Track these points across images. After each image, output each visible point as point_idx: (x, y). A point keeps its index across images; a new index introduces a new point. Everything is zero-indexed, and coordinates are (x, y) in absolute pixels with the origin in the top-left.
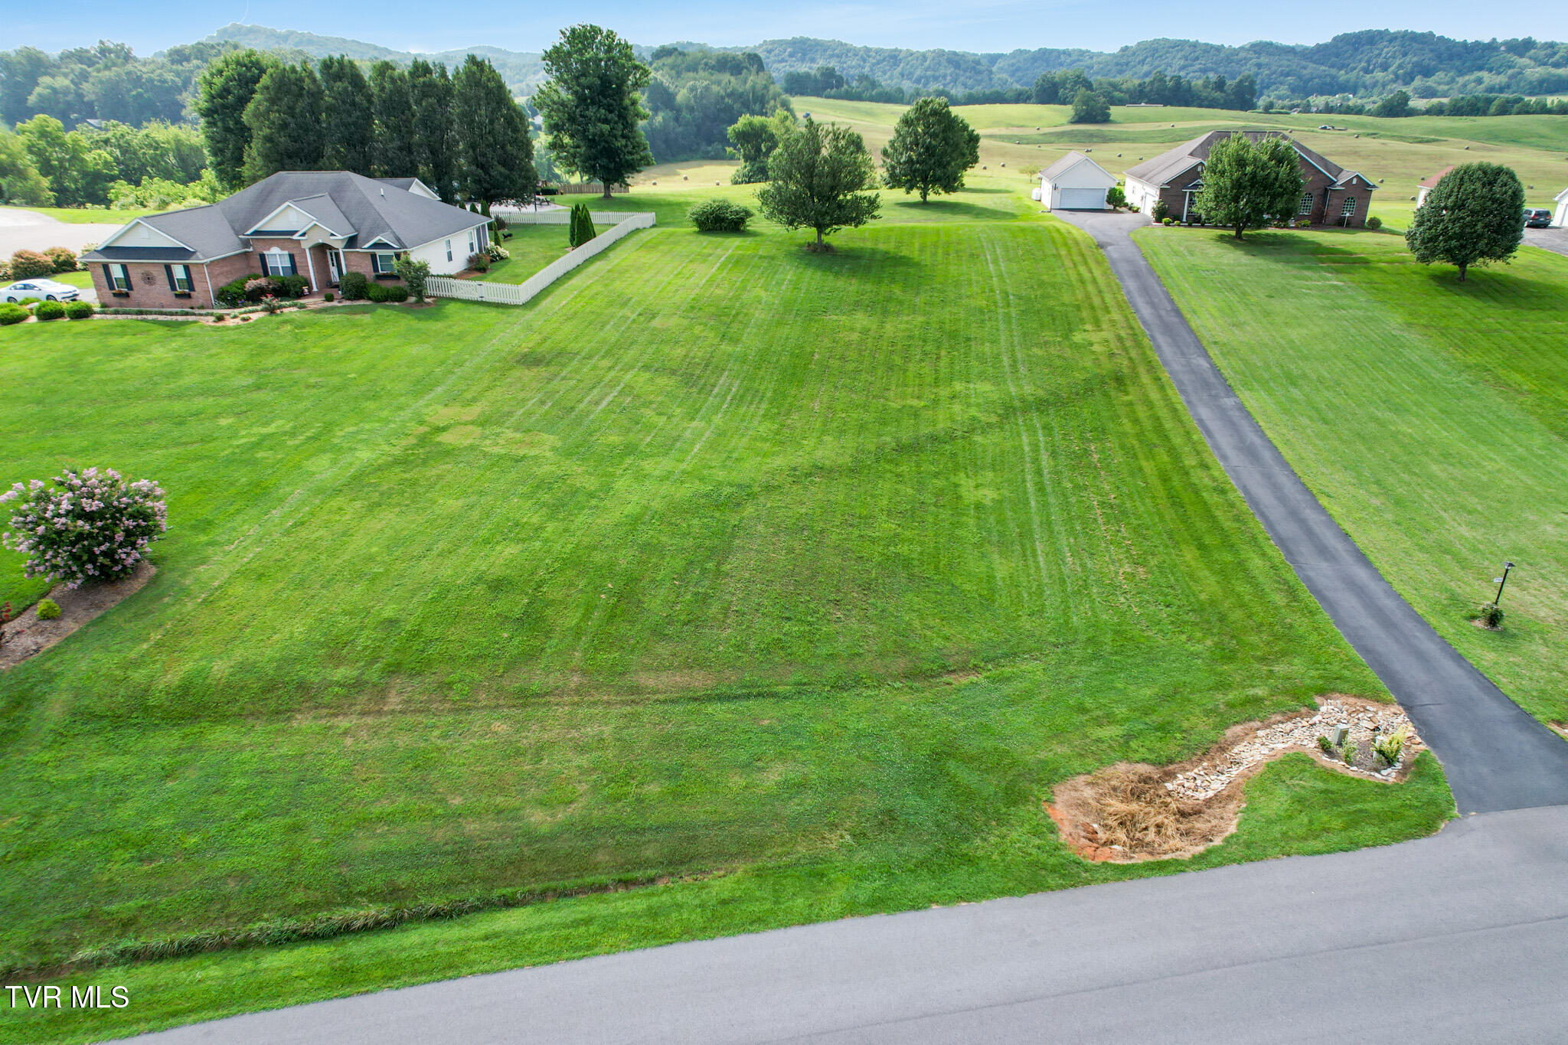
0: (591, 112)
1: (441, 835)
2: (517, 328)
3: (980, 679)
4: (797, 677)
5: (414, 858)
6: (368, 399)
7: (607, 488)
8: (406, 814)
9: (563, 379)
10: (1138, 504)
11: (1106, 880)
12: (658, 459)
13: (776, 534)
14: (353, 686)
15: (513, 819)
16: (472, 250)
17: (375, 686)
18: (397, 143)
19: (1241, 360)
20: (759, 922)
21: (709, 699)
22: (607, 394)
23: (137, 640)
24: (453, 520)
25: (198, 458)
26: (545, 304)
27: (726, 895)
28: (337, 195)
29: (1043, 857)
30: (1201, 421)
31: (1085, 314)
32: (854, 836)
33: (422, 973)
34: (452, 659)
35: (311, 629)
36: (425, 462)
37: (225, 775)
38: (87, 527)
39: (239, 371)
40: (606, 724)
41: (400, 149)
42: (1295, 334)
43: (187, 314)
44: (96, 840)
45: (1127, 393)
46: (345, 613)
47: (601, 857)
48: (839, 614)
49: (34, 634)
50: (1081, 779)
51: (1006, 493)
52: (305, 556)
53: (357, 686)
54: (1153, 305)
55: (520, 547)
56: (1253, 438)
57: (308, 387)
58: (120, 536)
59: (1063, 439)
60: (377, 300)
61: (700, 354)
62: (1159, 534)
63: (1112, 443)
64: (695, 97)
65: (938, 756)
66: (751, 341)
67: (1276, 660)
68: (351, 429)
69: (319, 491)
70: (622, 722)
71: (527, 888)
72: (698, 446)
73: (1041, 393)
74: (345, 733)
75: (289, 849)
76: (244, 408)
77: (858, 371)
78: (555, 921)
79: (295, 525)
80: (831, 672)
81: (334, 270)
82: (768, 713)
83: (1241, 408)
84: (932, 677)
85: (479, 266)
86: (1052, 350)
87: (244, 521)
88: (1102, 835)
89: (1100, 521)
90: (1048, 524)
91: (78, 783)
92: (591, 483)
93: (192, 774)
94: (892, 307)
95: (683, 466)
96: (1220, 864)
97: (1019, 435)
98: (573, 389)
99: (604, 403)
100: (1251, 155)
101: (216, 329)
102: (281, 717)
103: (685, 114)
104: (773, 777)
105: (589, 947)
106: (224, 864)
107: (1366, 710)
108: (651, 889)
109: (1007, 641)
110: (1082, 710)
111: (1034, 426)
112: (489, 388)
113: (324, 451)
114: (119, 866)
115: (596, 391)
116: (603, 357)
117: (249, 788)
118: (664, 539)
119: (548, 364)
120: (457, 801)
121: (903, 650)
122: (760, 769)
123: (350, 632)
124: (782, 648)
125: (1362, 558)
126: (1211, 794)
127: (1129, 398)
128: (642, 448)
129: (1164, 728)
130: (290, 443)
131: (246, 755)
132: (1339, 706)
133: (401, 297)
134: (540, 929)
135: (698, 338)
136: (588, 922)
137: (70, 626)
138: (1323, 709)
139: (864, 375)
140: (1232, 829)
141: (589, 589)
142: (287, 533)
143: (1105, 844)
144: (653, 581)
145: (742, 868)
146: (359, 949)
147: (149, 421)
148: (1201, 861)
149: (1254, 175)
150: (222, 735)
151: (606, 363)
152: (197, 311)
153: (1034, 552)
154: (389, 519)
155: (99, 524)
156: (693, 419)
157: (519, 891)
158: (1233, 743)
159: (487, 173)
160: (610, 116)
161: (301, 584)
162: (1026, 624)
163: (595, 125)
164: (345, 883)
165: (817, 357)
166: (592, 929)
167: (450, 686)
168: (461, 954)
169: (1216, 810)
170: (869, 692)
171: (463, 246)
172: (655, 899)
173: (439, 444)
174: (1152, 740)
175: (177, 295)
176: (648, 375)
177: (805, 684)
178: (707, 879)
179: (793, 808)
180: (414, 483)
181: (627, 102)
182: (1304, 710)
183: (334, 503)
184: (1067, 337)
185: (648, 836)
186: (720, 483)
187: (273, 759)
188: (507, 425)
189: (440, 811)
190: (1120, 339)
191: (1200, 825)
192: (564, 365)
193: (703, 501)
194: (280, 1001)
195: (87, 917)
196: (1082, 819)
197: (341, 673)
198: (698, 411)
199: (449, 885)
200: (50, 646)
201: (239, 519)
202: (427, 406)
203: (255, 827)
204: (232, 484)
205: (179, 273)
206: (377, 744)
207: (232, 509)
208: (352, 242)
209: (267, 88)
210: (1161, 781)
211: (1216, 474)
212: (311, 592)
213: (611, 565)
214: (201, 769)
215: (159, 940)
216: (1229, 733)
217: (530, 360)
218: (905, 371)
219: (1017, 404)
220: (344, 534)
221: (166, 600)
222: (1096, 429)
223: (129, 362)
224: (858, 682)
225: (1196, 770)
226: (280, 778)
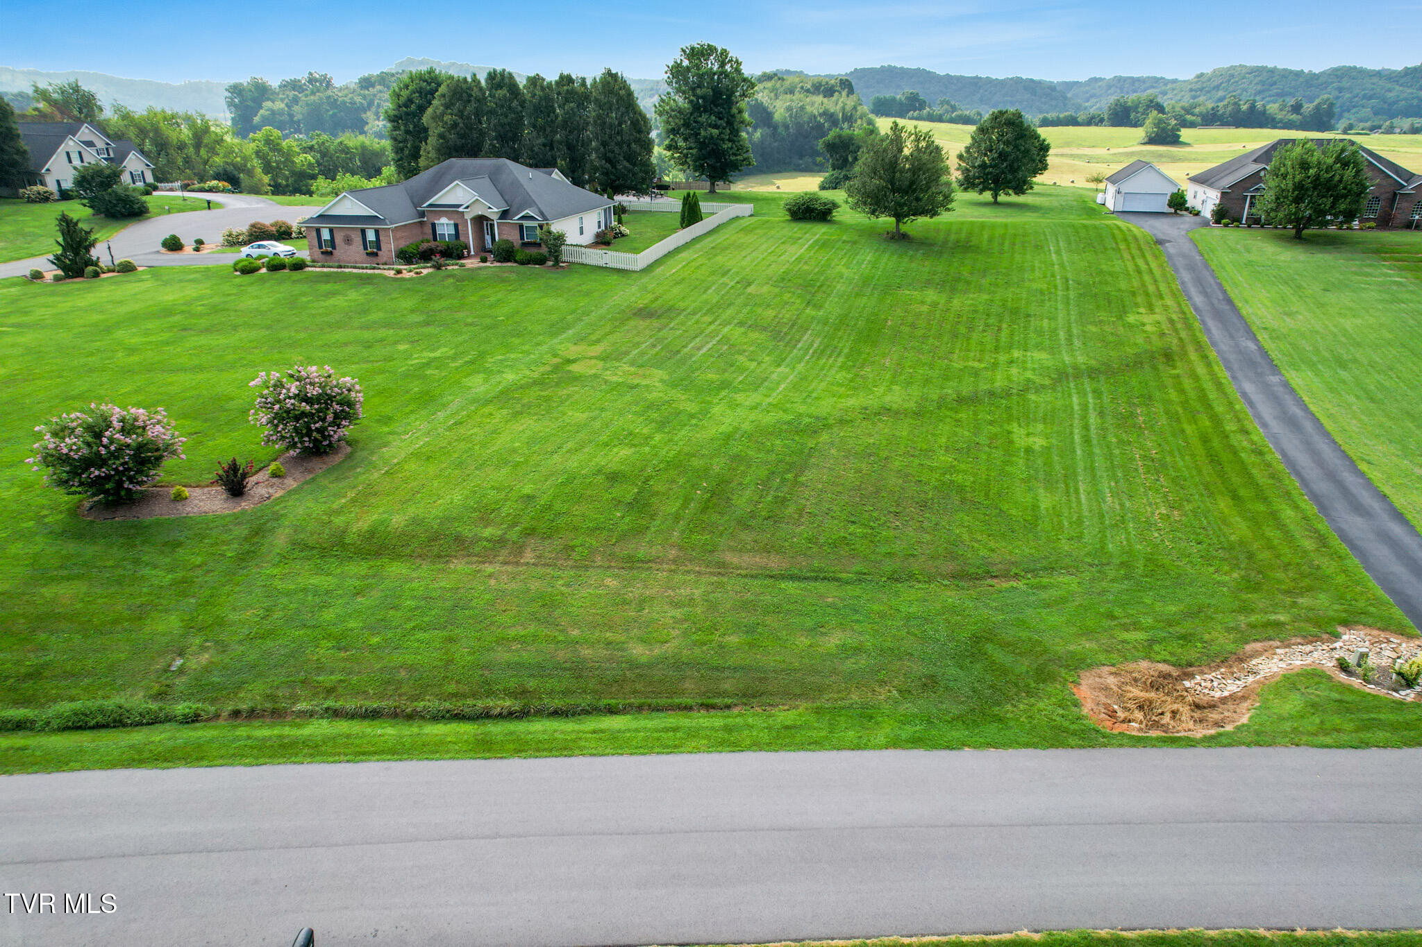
0: (703, 118)
1: (562, 655)
2: (634, 289)
3: (1021, 585)
4: (858, 568)
5: (539, 670)
6: (513, 336)
7: (705, 412)
8: (535, 637)
9: (671, 329)
10: (1178, 459)
11: (1121, 746)
12: (748, 393)
13: (846, 457)
14: (499, 541)
15: (619, 650)
16: (599, 227)
17: (514, 543)
18: (542, 140)
19: (1290, 344)
20: (816, 745)
21: (783, 577)
22: (707, 343)
23: (338, 495)
24: (579, 428)
25: (383, 372)
26: (658, 271)
27: (789, 723)
28: (494, 177)
29: (1066, 724)
30: (1244, 395)
31: (1139, 299)
32: (900, 691)
33: (545, 750)
34: (576, 529)
35: (467, 498)
36: (557, 384)
37: (400, 596)
38: (308, 408)
39: (412, 311)
40: (697, 588)
41: (544, 145)
42: (1348, 324)
43: (374, 268)
44: (309, 632)
45: (1174, 367)
46: (493, 488)
47: (688, 685)
48: (898, 523)
49: (267, 486)
50: (1107, 668)
51: (1054, 441)
52: (463, 446)
53: (501, 541)
54: (1204, 293)
55: (633, 450)
56: (1295, 410)
57: (466, 325)
58: (330, 417)
59: (1111, 402)
60: (522, 263)
61: (787, 316)
62: (1196, 485)
63: (1158, 408)
64: (791, 116)
65: (976, 639)
66: (832, 307)
67: (1301, 594)
68: (500, 357)
69: (474, 401)
70: (710, 589)
71: (628, 701)
72: (783, 386)
73: (1093, 363)
74: (490, 576)
75: (446, 653)
76: (416, 338)
77: (925, 337)
78: (649, 726)
79: (456, 424)
80: (888, 566)
81: (488, 238)
82: (832, 594)
83: (1286, 385)
84: (977, 579)
85: (603, 240)
86: (1107, 328)
87: (416, 419)
88: (1121, 714)
89: (1141, 470)
90: (1092, 469)
91: (295, 592)
92: (692, 407)
93: (376, 594)
94: (960, 286)
95: (770, 400)
96: (1230, 745)
97: (1070, 396)
98: (679, 337)
99: (705, 349)
100: (1315, 159)
101: (396, 280)
102: (442, 560)
103: (781, 130)
104: (833, 641)
105: (676, 747)
106: (398, 658)
107: (1389, 641)
108: (727, 712)
109: (1046, 558)
110: (1111, 616)
111: (1084, 390)
112: (611, 333)
113: (479, 372)
114: (324, 651)
115: (698, 340)
116: (705, 314)
117: (417, 608)
118: (751, 453)
119: (659, 317)
120: (575, 633)
121: (953, 556)
122: (823, 634)
123: (496, 502)
124: (847, 544)
125: (1399, 517)
126: (1226, 694)
127: (1176, 372)
128: (735, 384)
129: (1186, 638)
130: (452, 365)
131: (415, 584)
132: (1362, 636)
133: (541, 261)
134: (637, 730)
135: (786, 303)
136: (675, 729)
137: (291, 483)
138: (1345, 637)
139: (931, 340)
140: (1244, 720)
141: (688, 485)
142: (449, 429)
143: (1123, 721)
144: (741, 484)
145: (803, 705)
146: (496, 729)
147: (346, 344)
148: (1210, 741)
149: (1317, 177)
150: (396, 569)
151: (708, 319)
152: (381, 267)
153: (1077, 491)
154: (528, 425)
155: (316, 406)
156: (779, 365)
157: (621, 702)
158: (1252, 657)
159: (614, 166)
160: (719, 122)
161: (460, 465)
162: (1065, 546)
163: (706, 130)
164: (487, 683)
165: (889, 323)
166: (678, 735)
167: (573, 548)
168: (574, 741)
169: (1230, 706)
170: (920, 586)
171: (592, 222)
172: (731, 720)
173: (569, 372)
174: (1175, 646)
175: (367, 254)
176: (742, 330)
177: (865, 574)
178: (775, 711)
179: (849, 665)
180: (548, 399)
181: (734, 111)
182: (1325, 636)
183: (486, 410)
184: (1120, 318)
185: (727, 674)
186: (800, 415)
187: (435, 589)
188: (624, 360)
189: (561, 638)
190: (1171, 321)
191: (1214, 716)
192: (672, 319)
193: (785, 427)
194: (438, 755)
195: (303, 682)
196: (1103, 700)
197: (488, 532)
198: (783, 360)
199: (566, 693)
200: (277, 495)
201: (413, 417)
202: (560, 343)
203: (420, 635)
204: (407, 392)
205: (371, 236)
206: (513, 586)
207: (407, 410)
208: (504, 215)
209: (443, 96)
210: (1179, 679)
211: (1255, 438)
212: (467, 472)
213: (706, 470)
214: (382, 591)
215: (351, 704)
216: (1249, 648)
217: (644, 313)
218: (968, 339)
219: (1070, 370)
220: (494, 432)
221: (359, 470)
222: (1142, 396)
223: (332, 301)
224: (911, 576)
225: (1214, 674)
226: (440, 603)
